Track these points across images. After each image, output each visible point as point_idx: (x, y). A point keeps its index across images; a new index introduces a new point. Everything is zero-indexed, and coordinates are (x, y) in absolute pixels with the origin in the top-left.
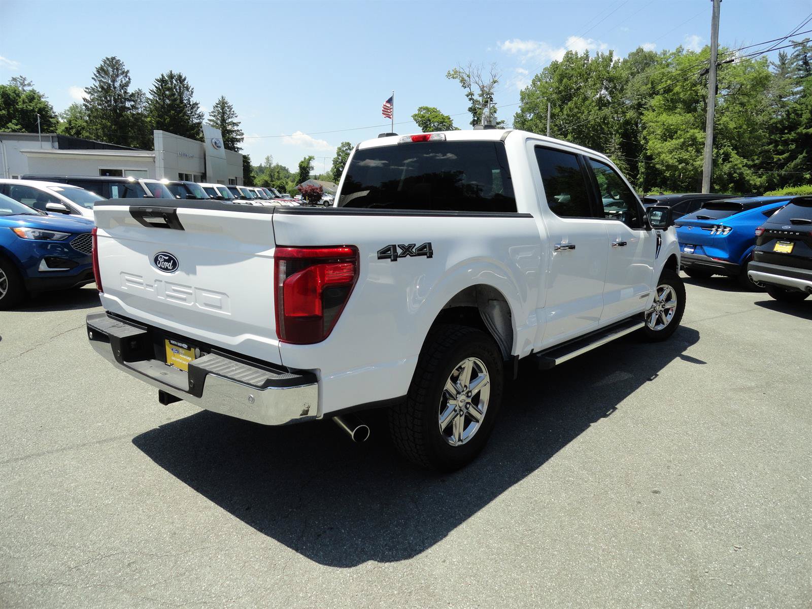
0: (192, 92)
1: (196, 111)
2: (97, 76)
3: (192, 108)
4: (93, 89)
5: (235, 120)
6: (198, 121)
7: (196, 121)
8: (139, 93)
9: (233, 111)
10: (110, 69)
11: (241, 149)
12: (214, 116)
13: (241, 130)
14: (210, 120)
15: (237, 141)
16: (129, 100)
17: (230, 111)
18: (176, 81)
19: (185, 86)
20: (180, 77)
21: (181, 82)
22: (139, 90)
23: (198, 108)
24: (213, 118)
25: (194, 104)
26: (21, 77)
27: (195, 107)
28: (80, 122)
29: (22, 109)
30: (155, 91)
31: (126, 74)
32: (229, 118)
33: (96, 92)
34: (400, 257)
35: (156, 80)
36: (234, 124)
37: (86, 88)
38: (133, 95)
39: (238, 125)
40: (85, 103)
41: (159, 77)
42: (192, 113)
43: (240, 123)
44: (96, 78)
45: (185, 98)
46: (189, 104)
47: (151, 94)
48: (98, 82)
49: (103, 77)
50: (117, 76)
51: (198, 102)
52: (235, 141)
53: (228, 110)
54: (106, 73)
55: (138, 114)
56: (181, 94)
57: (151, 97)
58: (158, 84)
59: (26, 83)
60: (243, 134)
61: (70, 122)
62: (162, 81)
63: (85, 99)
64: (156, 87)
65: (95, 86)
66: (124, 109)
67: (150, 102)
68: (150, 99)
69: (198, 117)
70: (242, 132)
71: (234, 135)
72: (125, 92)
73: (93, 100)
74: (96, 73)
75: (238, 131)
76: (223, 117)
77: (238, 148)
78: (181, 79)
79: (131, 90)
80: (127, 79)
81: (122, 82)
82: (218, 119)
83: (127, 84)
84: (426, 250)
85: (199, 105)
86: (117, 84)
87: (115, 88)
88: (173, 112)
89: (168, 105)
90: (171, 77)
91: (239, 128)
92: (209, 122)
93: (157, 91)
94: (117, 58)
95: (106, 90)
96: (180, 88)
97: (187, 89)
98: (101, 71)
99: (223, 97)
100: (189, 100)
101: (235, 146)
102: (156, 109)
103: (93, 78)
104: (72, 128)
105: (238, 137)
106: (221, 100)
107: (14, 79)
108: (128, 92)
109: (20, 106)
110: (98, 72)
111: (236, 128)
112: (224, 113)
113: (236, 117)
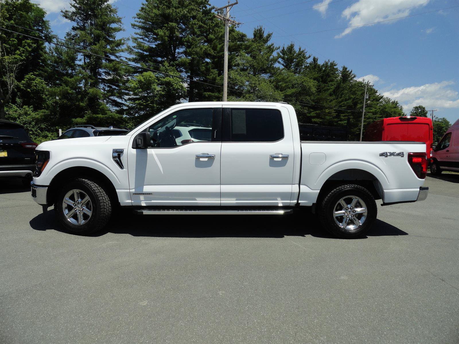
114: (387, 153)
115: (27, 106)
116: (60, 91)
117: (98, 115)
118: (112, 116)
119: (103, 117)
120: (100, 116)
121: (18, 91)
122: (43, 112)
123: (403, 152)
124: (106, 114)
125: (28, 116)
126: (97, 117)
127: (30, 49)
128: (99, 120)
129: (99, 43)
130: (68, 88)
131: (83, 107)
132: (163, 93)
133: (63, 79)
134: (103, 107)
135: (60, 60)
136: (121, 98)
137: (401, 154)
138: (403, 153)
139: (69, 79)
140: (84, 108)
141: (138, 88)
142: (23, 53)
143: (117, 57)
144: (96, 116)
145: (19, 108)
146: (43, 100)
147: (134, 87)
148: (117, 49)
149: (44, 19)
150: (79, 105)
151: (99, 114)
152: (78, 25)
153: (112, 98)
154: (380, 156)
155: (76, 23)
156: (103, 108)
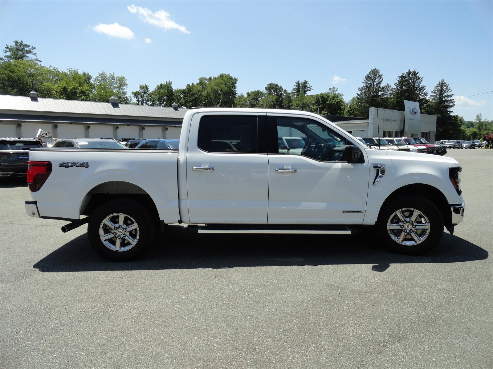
0: (421, 80)
1: (423, 91)
2: (365, 81)
3: (420, 90)
4: (362, 88)
5: (449, 94)
6: (423, 97)
7: (422, 97)
8: (387, 86)
9: (449, 88)
10: (373, 76)
11: (452, 112)
12: (435, 93)
13: (453, 99)
14: (432, 96)
15: (450, 107)
16: (381, 91)
17: (446, 88)
18: (412, 75)
19: (417, 77)
20: (415, 72)
21: (415, 76)
22: (388, 84)
23: (425, 89)
24: (434, 94)
25: (422, 87)
26: (333, 87)
27: (422, 89)
28: (355, 106)
29: (329, 104)
30: (398, 84)
31: (380, 77)
32: (445, 93)
33: (364, 89)
34: (70, 166)
35: (399, 77)
36: (448, 96)
37: (359, 88)
38: (383, 88)
39: (452, 97)
40: (357, 96)
41: (401, 74)
42: (420, 93)
43: (453, 95)
44: (364, 82)
45: (416, 84)
46: (419, 88)
47: (395, 85)
48: (365, 84)
49: (368, 81)
50: (376, 78)
51: (424, 86)
52: (448, 107)
53: (445, 87)
54: (370, 78)
55: (385, 98)
56: (414, 82)
57: (395, 87)
58: (400, 79)
59: (335, 90)
60: (454, 102)
61: (350, 107)
62: (403, 77)
63: (358, 94)
64: (399, 81)
65: (364, 86)
66: (377, 96)
67: (394, 90)
68: (394, 89)
69: (423, 95)
70: (454, 100)
71: (448, 103)
72: (379, 87)
73: (361, 94)
74: (365, 79)
75: (451, 100)
76: (441, 92)
77: (450, 112)
78: (415, 74)
79: (382, 85)
80: (381, 79)
81: (378, 81)
82: (437, 94)
83: (380, 83)
84: (85, 165)
85: (425, 88)
86: (375, 83)
87: (374, 85)
88: (407, 94)
89: (405, 90)
90: (409, 73)
91: (452, 98)
92: (431, 97)
93: (399, 83)
94: (377, 69)
95: (369, 87)
96: (414, 79)
97: (419, 78)
98: (368, 77)
99: (442, 80)
100: (419, 85)
101: (448, 110)
102: (397, 93)
103: (363, 82)
104: (351, 110)
105: (451, 104)
106: (440, 82)
107: (330, 89)
108: (381, 86)
109: (328, 102)
110: (366, 78)
111: (449, 98)
112: (442, 90)
113: (451, 91)
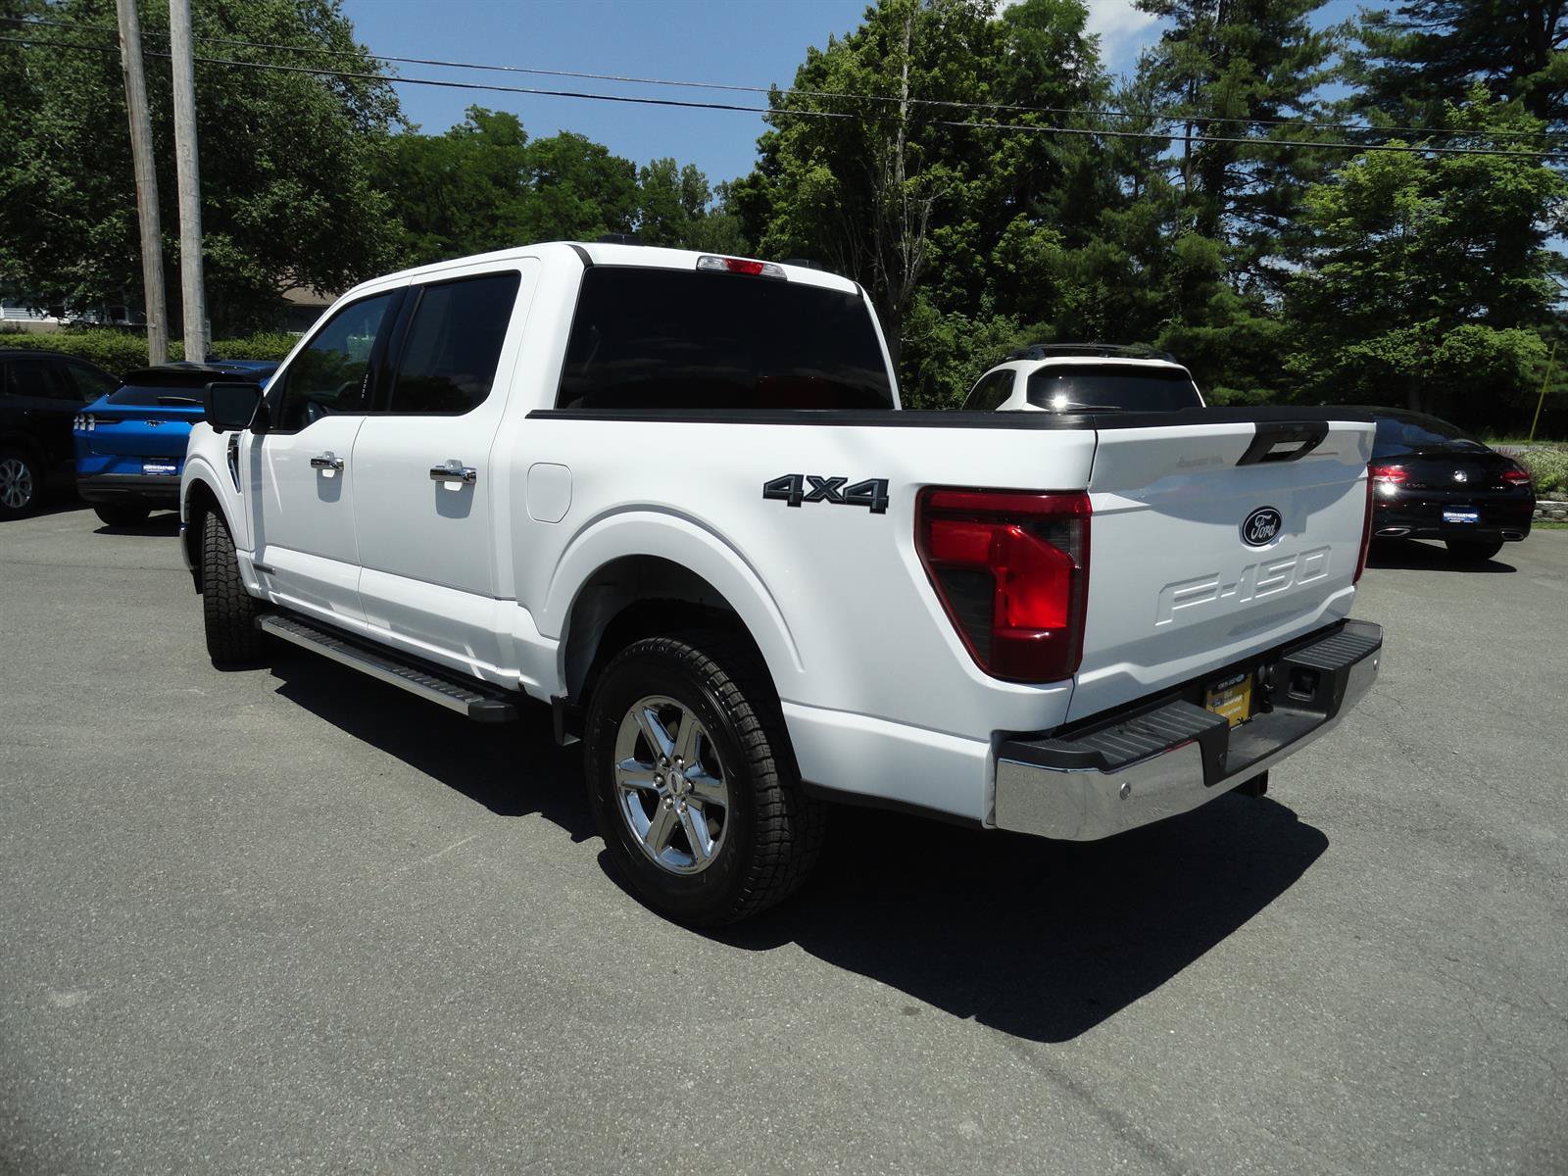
114: (800, 478)
115: (1003, 317)
116: (1088, 258)
117: (1196, 330)
118: (1249, 329)
119: (1216, 333)
120: (1208, 331)
121: (987, 275)
122: (1037, 332)
123: (886, 482)
124: (1231, 322)
125: (999, 346)
126: (1196, 338)
127: (1028, 141)
128: (1201, 346)
129: (1228, 69)
130: (1112, 246)
131: (1157, 304)
132: (1442, 220)
133: (1101, 219)
134: (1221, 298)
135: (1097, 159)
136: (1301, 259)
137: (872, 496)
138: (884, 483)
139: (1118, 217)
140: (1161, 307)
141: (1342, 214)
142: (1012, 156)
143: (1299, 107)
144: (1190, 334)
145: (985, 324)
146: (1053, 293)
147: (1323, 213)
148: (1301, 76)
149: (1083, 35)
150: (1143, 298)
151: (1205, 325)
152: (1182, 23)
153: (1264, 261)
154: (766, 496)
155: (1175, 18)
156: (1220, 303)
